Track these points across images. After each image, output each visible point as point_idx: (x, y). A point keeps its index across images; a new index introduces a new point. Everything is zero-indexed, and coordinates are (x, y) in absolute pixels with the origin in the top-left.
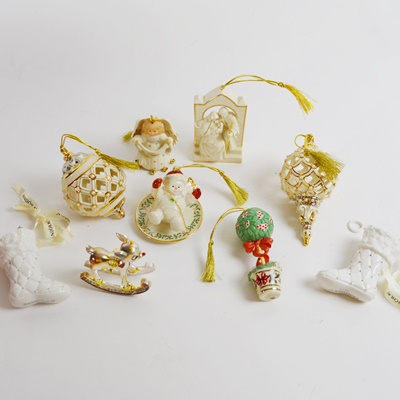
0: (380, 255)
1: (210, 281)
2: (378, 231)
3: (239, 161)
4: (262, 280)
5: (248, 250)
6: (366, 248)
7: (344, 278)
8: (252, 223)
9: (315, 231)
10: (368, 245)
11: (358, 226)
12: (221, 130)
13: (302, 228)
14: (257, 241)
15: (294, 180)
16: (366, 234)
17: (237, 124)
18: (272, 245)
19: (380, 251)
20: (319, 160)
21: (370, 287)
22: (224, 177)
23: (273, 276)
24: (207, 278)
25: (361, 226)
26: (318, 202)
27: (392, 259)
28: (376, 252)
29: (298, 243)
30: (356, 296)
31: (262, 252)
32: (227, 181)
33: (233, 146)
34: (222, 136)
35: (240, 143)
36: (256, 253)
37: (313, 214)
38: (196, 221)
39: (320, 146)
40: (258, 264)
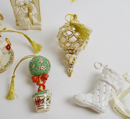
0: (111, 85)
1: (10, 99)
2: (110, 70)
3: (40, 29)
4: (38, 102)
5: (34, 81)
6: (103, 81)
7: (88, 100)
8: (36, 66)
10: (104, 79)
11: (100, 65)
14: (39, 76)
15: (63, 40)
16: (103, 71)
18: (48, 79)
19: (111, 83)
22: (27, 37)
25: (101, 65)
26: (77, 52)
27: (118, 88)
28: (108, 84)
31: (41, 82)
32: (29, 40)
36: (38, 84)
37: (74, 60)
38: (10, 62)
40: (39, 90)
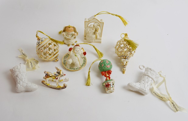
0: (151, 78)
1: (89, 85)
2: (150, 69)
3: (100, 42)
4: (108, 86)
5: (103, 75)
6: (146, 75)
7: (138, 86)
8: (105, 65)
9: (127, 68)
10: (147, 74)
11: (143, 67)
12: (94, 31)
13: (122, 67)
14: (106, 71)
15: (120, 50)
16: (146, 70)
17: (100, 29)
18: (112, 73)
19: (151, 77)
20: (129, 43)
21: (147, 89)
22: (95, 48)
23: (112, 84)
24: (87, 84)
25: (144, 67)
26: (129, 58)
27: (155, 80)
28: (149, 77)
29: (121, 73)
30: (142, 93)
31: (108, 75)
32: (96, 49)
33: (98, 37)
34: (95, 33)
35: (101, 36)
36: (105, 76)
37: (127, 62)
38: (84, 63)
39: (130, 38)
40: (106, 80)
